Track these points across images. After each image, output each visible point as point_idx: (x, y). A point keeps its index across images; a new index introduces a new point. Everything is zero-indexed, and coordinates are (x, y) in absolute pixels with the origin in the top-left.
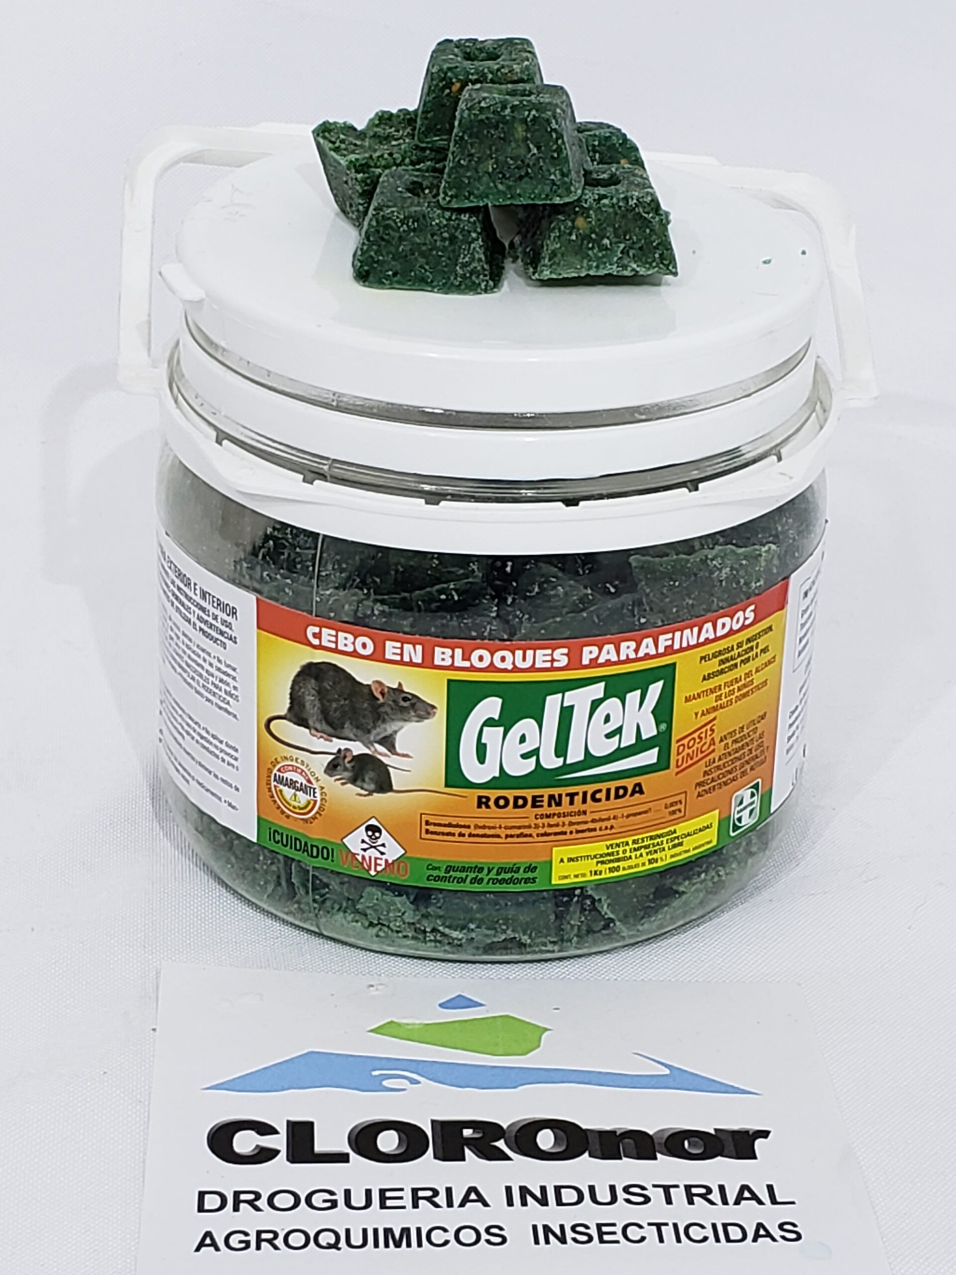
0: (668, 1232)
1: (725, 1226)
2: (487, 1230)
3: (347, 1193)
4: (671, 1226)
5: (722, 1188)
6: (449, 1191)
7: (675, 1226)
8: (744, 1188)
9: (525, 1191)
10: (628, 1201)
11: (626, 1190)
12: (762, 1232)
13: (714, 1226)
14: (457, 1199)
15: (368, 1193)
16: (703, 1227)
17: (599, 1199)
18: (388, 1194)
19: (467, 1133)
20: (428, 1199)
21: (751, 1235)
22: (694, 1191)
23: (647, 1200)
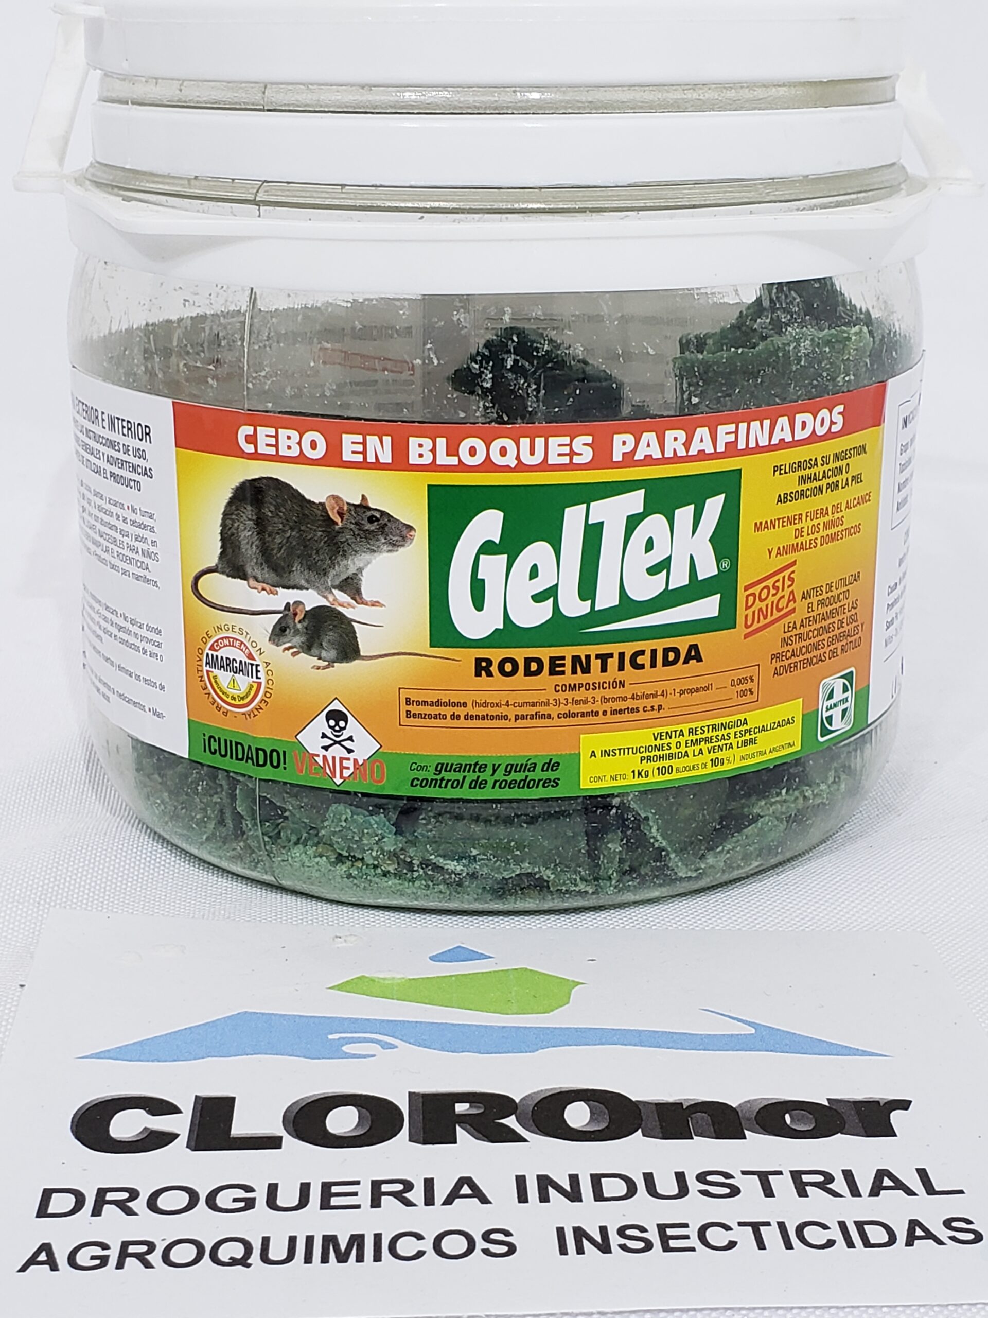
0: (771, 1235)
1: (860, 1225)
2: (486, 1236)
3: (273, 1189)
4: (775, 1226)
5: (848, 1175)
6: (429, 1184)
7: (782, 1226)
8: (881, 1174)
9: (545, 1182)
10: (705, 1193)
11: (701, 1178)
12: (919, 1232)
13: (842, 1225)
14: (441, 1194)
15: (305, 1189)
16: (825, 1227)
17: (660, 1191)
18: (334, 1189)
19: (461, 1108)
20: (397, 1195)
21: (902, 1236)
22: (805, 1178)
23: (735, 1191)
